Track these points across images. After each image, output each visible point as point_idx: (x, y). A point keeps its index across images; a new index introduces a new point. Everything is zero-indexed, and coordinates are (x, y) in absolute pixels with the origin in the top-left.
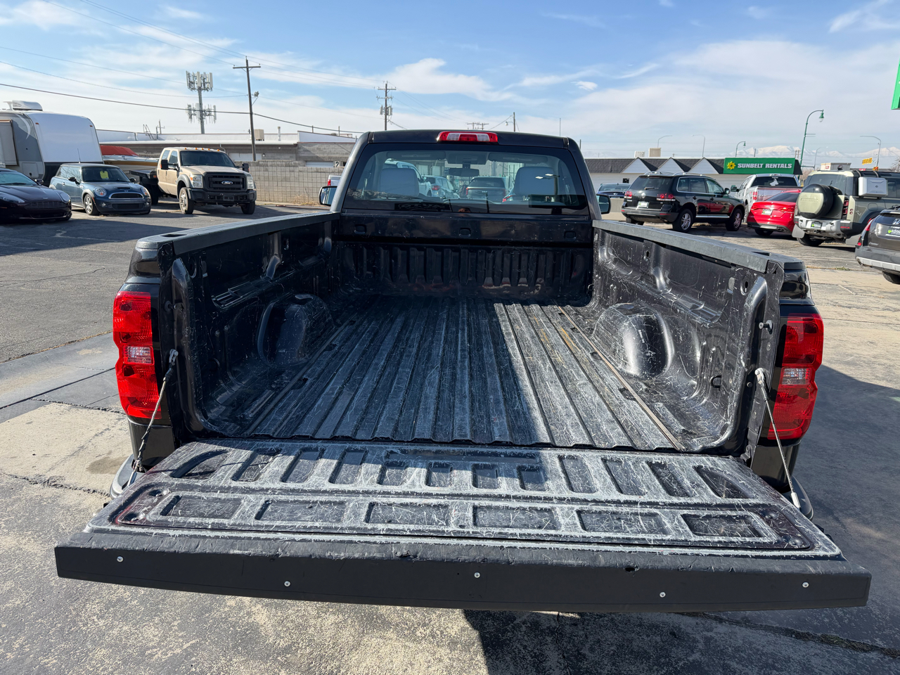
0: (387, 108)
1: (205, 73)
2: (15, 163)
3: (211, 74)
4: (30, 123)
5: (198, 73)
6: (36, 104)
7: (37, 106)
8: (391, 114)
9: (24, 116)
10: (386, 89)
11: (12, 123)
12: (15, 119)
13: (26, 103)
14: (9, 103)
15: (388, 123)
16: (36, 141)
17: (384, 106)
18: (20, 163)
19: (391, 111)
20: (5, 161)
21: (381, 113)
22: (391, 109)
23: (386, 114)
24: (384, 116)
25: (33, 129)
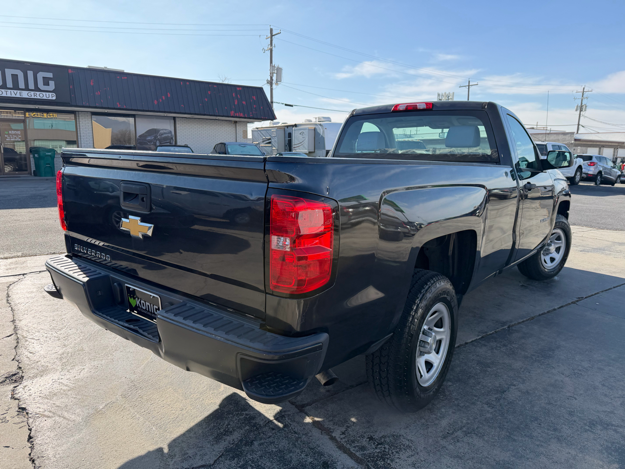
0: (582, 106)
1: (449, 93)
2: (313, 151)
3: (453, 93)
4: (322, 128)
5: (445, 93)
6: (329, 118)
7: (328, 119)
8: (585, 110)
9: (320, 125)
10: (583, 92)
11: (315, 129)
12: (316, 127)
13: (324, 118)
14: (316, 118)
15: (581, 118)
16: (324, 138)
17: (580, 105)
18: (316, 150)
19: (586, 108)
20: (309, 150)
21: (576, 110)
22: (586, 107)
23: (581, 111)
24: (578, 112)
25: (323, 132)
